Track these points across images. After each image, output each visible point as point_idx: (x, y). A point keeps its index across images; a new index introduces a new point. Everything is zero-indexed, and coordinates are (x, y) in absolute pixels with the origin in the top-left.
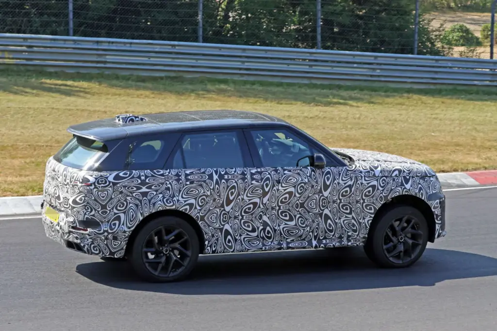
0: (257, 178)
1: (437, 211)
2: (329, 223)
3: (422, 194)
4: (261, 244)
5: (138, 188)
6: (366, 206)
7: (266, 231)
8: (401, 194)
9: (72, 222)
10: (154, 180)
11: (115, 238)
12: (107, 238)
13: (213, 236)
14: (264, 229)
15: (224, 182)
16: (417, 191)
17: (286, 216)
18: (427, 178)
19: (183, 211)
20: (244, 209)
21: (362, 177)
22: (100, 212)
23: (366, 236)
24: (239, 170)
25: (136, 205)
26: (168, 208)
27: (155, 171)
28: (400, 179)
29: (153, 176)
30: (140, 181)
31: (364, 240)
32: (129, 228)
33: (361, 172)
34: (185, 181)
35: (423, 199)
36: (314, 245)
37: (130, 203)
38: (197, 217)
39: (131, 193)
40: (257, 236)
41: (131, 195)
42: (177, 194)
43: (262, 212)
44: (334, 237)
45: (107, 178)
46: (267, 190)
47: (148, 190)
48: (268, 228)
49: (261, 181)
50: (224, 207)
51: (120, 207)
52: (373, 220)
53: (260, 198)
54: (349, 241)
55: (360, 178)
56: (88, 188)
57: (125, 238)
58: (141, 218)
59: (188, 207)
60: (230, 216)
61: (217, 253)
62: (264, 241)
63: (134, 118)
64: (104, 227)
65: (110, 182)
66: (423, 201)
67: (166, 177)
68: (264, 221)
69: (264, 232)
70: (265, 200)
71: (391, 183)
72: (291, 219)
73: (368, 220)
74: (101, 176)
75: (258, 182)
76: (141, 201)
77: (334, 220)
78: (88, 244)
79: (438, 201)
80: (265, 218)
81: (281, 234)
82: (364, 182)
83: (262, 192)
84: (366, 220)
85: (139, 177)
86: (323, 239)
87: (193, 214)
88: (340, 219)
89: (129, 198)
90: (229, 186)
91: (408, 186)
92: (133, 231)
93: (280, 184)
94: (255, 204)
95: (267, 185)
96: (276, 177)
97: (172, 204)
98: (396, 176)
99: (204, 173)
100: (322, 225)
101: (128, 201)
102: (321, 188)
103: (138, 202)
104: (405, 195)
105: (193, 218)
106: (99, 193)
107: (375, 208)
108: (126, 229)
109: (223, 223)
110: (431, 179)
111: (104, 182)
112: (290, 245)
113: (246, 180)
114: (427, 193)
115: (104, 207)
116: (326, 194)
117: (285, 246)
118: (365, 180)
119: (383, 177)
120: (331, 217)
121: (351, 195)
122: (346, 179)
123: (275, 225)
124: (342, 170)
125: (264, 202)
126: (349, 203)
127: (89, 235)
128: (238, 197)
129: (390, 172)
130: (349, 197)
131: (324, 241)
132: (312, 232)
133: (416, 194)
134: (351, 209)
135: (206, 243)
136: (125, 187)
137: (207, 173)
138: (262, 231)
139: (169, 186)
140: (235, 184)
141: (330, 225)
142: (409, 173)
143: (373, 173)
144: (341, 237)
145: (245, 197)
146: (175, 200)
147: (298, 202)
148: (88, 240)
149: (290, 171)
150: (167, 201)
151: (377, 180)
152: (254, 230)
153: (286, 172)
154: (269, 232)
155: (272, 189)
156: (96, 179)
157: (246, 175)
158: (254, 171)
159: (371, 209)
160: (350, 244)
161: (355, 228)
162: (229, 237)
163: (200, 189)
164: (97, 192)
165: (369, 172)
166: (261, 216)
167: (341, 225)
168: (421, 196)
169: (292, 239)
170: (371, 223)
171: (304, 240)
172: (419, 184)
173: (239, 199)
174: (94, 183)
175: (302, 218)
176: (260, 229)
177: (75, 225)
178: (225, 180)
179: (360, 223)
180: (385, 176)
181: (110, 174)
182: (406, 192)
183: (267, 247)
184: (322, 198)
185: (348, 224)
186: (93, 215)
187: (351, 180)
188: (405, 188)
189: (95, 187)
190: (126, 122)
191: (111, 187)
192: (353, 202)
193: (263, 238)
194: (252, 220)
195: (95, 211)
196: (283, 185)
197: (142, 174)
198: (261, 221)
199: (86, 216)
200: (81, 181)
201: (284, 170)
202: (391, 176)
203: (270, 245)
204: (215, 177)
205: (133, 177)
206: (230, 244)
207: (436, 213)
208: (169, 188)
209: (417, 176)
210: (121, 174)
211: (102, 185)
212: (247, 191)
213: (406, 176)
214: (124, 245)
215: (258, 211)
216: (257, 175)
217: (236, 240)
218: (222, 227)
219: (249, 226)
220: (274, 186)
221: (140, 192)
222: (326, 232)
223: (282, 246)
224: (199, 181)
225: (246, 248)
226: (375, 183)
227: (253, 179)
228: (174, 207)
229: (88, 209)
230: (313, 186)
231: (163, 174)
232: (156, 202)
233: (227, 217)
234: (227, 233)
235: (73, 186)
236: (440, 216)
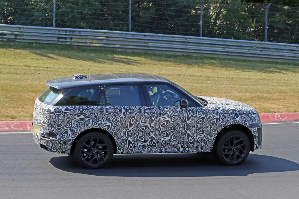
0: (148, 112)
1: (255, 134)
2: (190, 139)
3: (246, 124)
4: (150, 149)
5: (79, 116)
6: (212, 130)
7: (153, 142)
8: (233, 123)
9: (42, 134)
10: (87, 111)
11: (65, 143)
12: (60, 143)
13: (121, 144)
14: (151, 141)
15: (128, 114)
16: (243, 122)
17: (164, 134)
18: (250, 114)
19: (104, 129)
20: (140, 129)
21: (210, 113)
22: (57, 129)
23: (212, 147)
24: (138, 108)
25: (76, 125)
26: (95, 127)
27: (89, 106)
28: (234, 115)
29: (87, 109)
30: (79, 112)
31: (211, 149)
32: (73, 138)
33: (210, 110)
34: (105, 112)
35: (247, 126)
36: (181, 151)
37: (73, 124)
38: (112, 133)
39: (75, 118)
40: (148, 145)
41: (74, 119)
42: (101, 120)
43: (150, 131)
44: (193, 147)
45: (61, 109)
46: (153, 119)
47: (84, 117)
48: (154, 140)
49: (150, 114)
50: (128, 128)
51: (68, 126)
52: (216, 138)
53: (149, 123)
54: (202, 149)
55: (209, 114)
56: (50, 115)
57: (71, 143)
58: (80, 133)
59: (107, 127)
60: (131, 133)
61: (124, 153)
62: (152, 148)
63: (82, 77)
64: (59, 137)
65: (62, 112)
66: (247, 128)
67: (95, 110)
68: (152, 137)
69: (152, 143)
70: (152, 124)
71: (228, 117)
72: (167, 136)
73: (213, 137)
74: (58, 108)
75: (148, 114)
76: (80, 123)
77: (193, 137)
78: (50, 146)
79: (256, 128)
80: (152, 135)
81: (161, 144)
82: (211, 116)
83: (150, 120)
84: (212, 138)
85: (79, 110)
86: (187, 148)
87: (110, 131)
88: (196, 136)
89: (73, 121)
90: (131, 116)
91: (238, 119)
92: (75, 140)
93: (161, 116)
94: (146, 127)
95: (153, 116)
96: (159, 112)
97: (97, 125)
98: (231, 113)
99: (117, 108)
100: (186, 139)
101: (73, 123)
102: (185, 118)
103: (78, 124)
104: (236, 124)
105: (110, 133)
106: (56, 118)
107: (217, 131)
108: (71, 138)
109: (127, 137)
110: (253, 115)
111: (59, 112)
112: (167, 150)
113: (141, 113)
114: (249, 123)
115: (59, 126)
116: (188, 122)
117: (164, 151)
118: (212, 115)
119: (222, 113)
120: (192, 135)
121: (203, 123)
122: (200, 114)
123: (158, 139)
124: (198, 109)
125: (152, 126)
126: (202, 128)
127: (51, 141)
128: (136, 122)
129: (227, 111)
130: (202, 124)
131: (187, 149)
132: (180, 143)
133: (242, 123)
134: (203, 131)
135: (118, 147)
136: (71, 115)
137: (118, 108)
138: (150, 142)
139: (96, 115)
140: (135, 115)
141: (191, 140)
142: (239, 112)
143: (217, 111)
144: (197, 147)
145: (140, 123)
146: (99, 123)
147: (171, 126)
148: (50, 144)
149: (167, 108)
150: (94, 123)
151: (219, 115)
152: (145, 141)
153: (165, 109)
154: (154, 143)
155: (157, 118)
156: (55, 110)
157: (141, 110)
158: (146, 108)
159: (215, 131)
160: (202, 151)
161: (206, 142)
162: (131, 145)
163: (114, 117)
164: (55, 117)
165: (215, 110)
166: (149, 133)
167: (197, 140)
168: (245, 125)
169: (167, 147)
170: (215, 140)
171: (175, 147)
172: (245, 118)
173: (137, 123)
174: (54, 112)
175: (174, 135)
176: (149, 141)
177: (44, 135)
178: (129, 112)
179: (209, 139)
180: (224, 113)
181: (63, 108)
182: (236, 122)
183: (153, 151)
184: (186, 124)
185: (202, 140)
186: (53, 130)
187: (204, 115)
188: (236, 120)
189: (54, 115)
190: (77, 79)
191: (63, 114)
192: (205, 127)
193: (151, 146)
194: (144, 136)
195: (54, 128)
196: (163, 116)
197: (81, 108)
198: (149, 136)
199: (49, 131)
200: (47, 111)
201: (164, 108)
202: (228, 113)
203: (155, 150)
204: (123, 111)
205: (76, 110)
206: (132, 149)
207: (255, 135)
208: (96, 116)
209: (244, 113)
210: (69, 108)
211: (58, 113)
212: (141, 119)
213: (237, 113)
214: (70, 147)
215: (148, 131)
216: (148, 111)
217: (135, 146)
218: (127, 139)
219: (142, 139)
220: (157, 117)
221: (79, 118)
222: (188, 144)
223: (162, 151)
224: (114, 113)
225: (141, 151)
226: (218, 117)
227: (145, 112)
228: (99, 127)
229: (50, 126)
230: (180, 118)
231: (93, 108)
232: (88, 124)
233: (130, 134)
234: (130, 142)
235: (43, 113)
236: (257, 136)
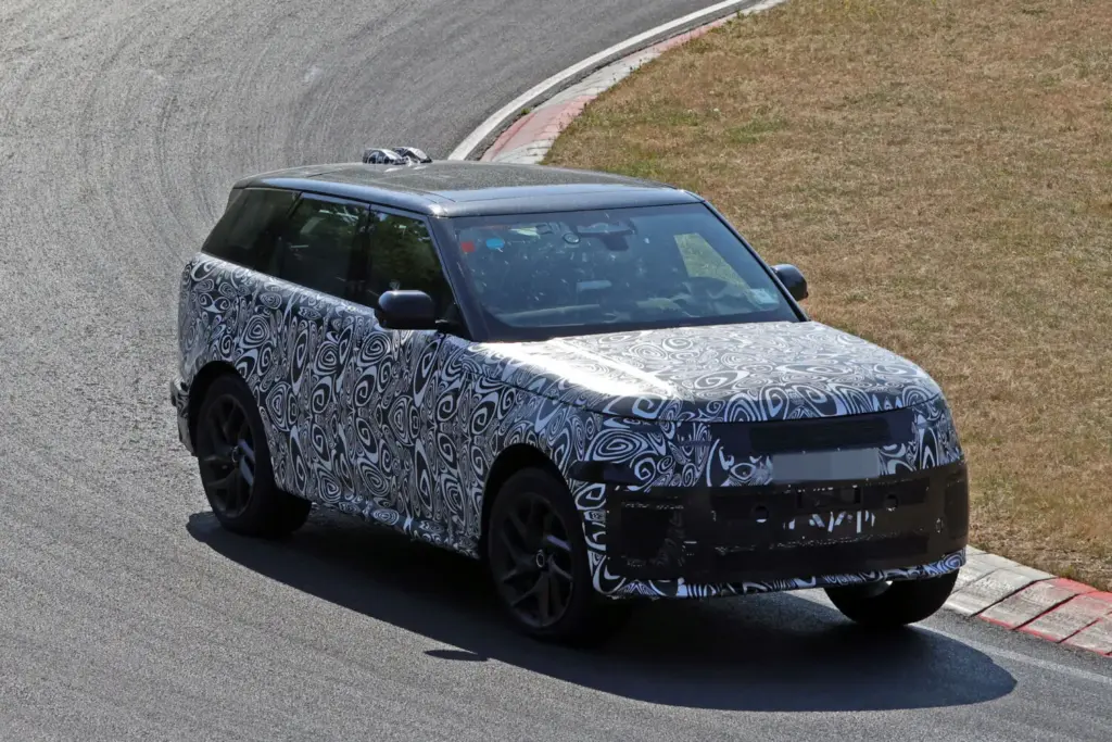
0: (336, 326)
1: (591, 515)
2: (425, 479)
3: (560, 455)
4: (340, 492)
5: (209, 303)
6: (475, 454)
7: (342, 463)
13: (278, 448)
14: (338, 457)
15: (295, 323)
16: (552, 443)
17: (366, 435)
19: (240, 372)
20: (314, 396)
21: (479, 375)
23: (478, 536)
25: (199, 338)
26: (223, 358)
28: (540, 401)
29: (228, 280)
30: (213, 287)
31: (475, 544)
33: (482, 362)
34: (255, 303)
35: (560, 467)
36: (405, 528)
38: (256, 393)
39: (201, 310)
40: (332, 471)
41: (201, 315)
42: (240, 332)
43: (336, 412)
44: (433, 519)
46: (342, 360)
47: (215, 310)
48: (343, 457)
49: (338, 337)
50: (292, 383)
53: (333, 377)
54: (456, 537)
55: (475, 376)
59: (245, 365)
60: (299, 409)
62: (344, 488)
67: (241, 286)
68: (340, 437)
70: (340, 384)
71: (518, 407)
72: (373, 447)
75: (335, 336)
76: (204, 333)
77: (433, 474)
79: (603, 486)
80: (341, 430)
81: (360, 478)
82: (477, 388)
83: (336, 362)
86: (421, 518)
87: (252, 383)
88: (440, 472)
90: (299, 335)
91: (539, 425)
93: (359, 353)
94: (327, 390)
95: (344, 349)
97: (228, 351)
98: (535, 392)
100: (414, 480)
101: (196, 328)
102: (413, 381)
104: (530, 445)
107: (483, 463)
109: (290, 421)
110: (607, 421)
112: (375, 513)
113: (322, 327)
114: (573, 455)
116: (419, 399)
117: (367, 512)
118: (481, 384)
119: (514, 386)
120: (428, 464)
121: (455, 416)
122: (453, 371)
123: (352, 452)
124: (458, 347)
125: (338, 390)
126: (452, 436)
128: (306, 364)
129: (528, 377)
130: (452, 420)
131: (423, 524)
132: (402, 491)
133: (550, 450)
134: (455, 453)
135: (272, 460)
137: (283, 294)
138: (337, 462)
139: (237, 308)
140: (306, 332)
141: (425, 484)
142: (561, 392)
143: (501, 369)
144: (443, 523)
145: (314, 369)
146: (233, 344)
147: (379, 405)
150: (224, 342)
151: (500, 392)
152: (325, 454)
153: (377, 326)
154: (344, 467)
155: (349, 360)
157: (326, 314)
158: (339, 309)
159: (479, 464)
160: (456, 546)
161: (461, 507)
162: (297, 458)
163: (267, 329)
165: (496, 365)
166: (334, 421)
167: (441, 489)
168: (556, 459)
169: (379, 499)
170: (481, 504)
171: (395, 506)
172: (568, 426)
173: (308, 370)
175: (387, 448)
176: (332, 456)
178: (298, 317)
179: (468, 497)
182: (530, 437)
183: (344, 505)
184: (413, 407)
185: (452, 494)
187: (461, 377)
188: (534, 428)
192: (457, 437)
193: (340, 479)
194: (324, 429)
196: (364, 356)
197: (222, 272)
198: (335, 436)
202: (527, 388)
204: (289, 307)
205: (211, 276)
206: (302, 478)
207: (589, 517)
208: (235, 313)
209: (574, 404)
210: (206, 266)
212: (318, 354)
213: (553, 398)
215: (330, 408)
216: (339, 321)
217: (308, 471)
218: (287, 429)
219: (319, 442)
220: (351, 353)
221: (208, 312)
222: (420, 500)
223: (364, 512)
224: (269, 310)
225: (319, 496)
226: (494, 397)
227: (330, 327)
228: (230, 359)
230: (401, 374)
231: (241, 279)
232: (213, 341)
233: (296, 409)
234: (295, 448)
236: (600, 529)
